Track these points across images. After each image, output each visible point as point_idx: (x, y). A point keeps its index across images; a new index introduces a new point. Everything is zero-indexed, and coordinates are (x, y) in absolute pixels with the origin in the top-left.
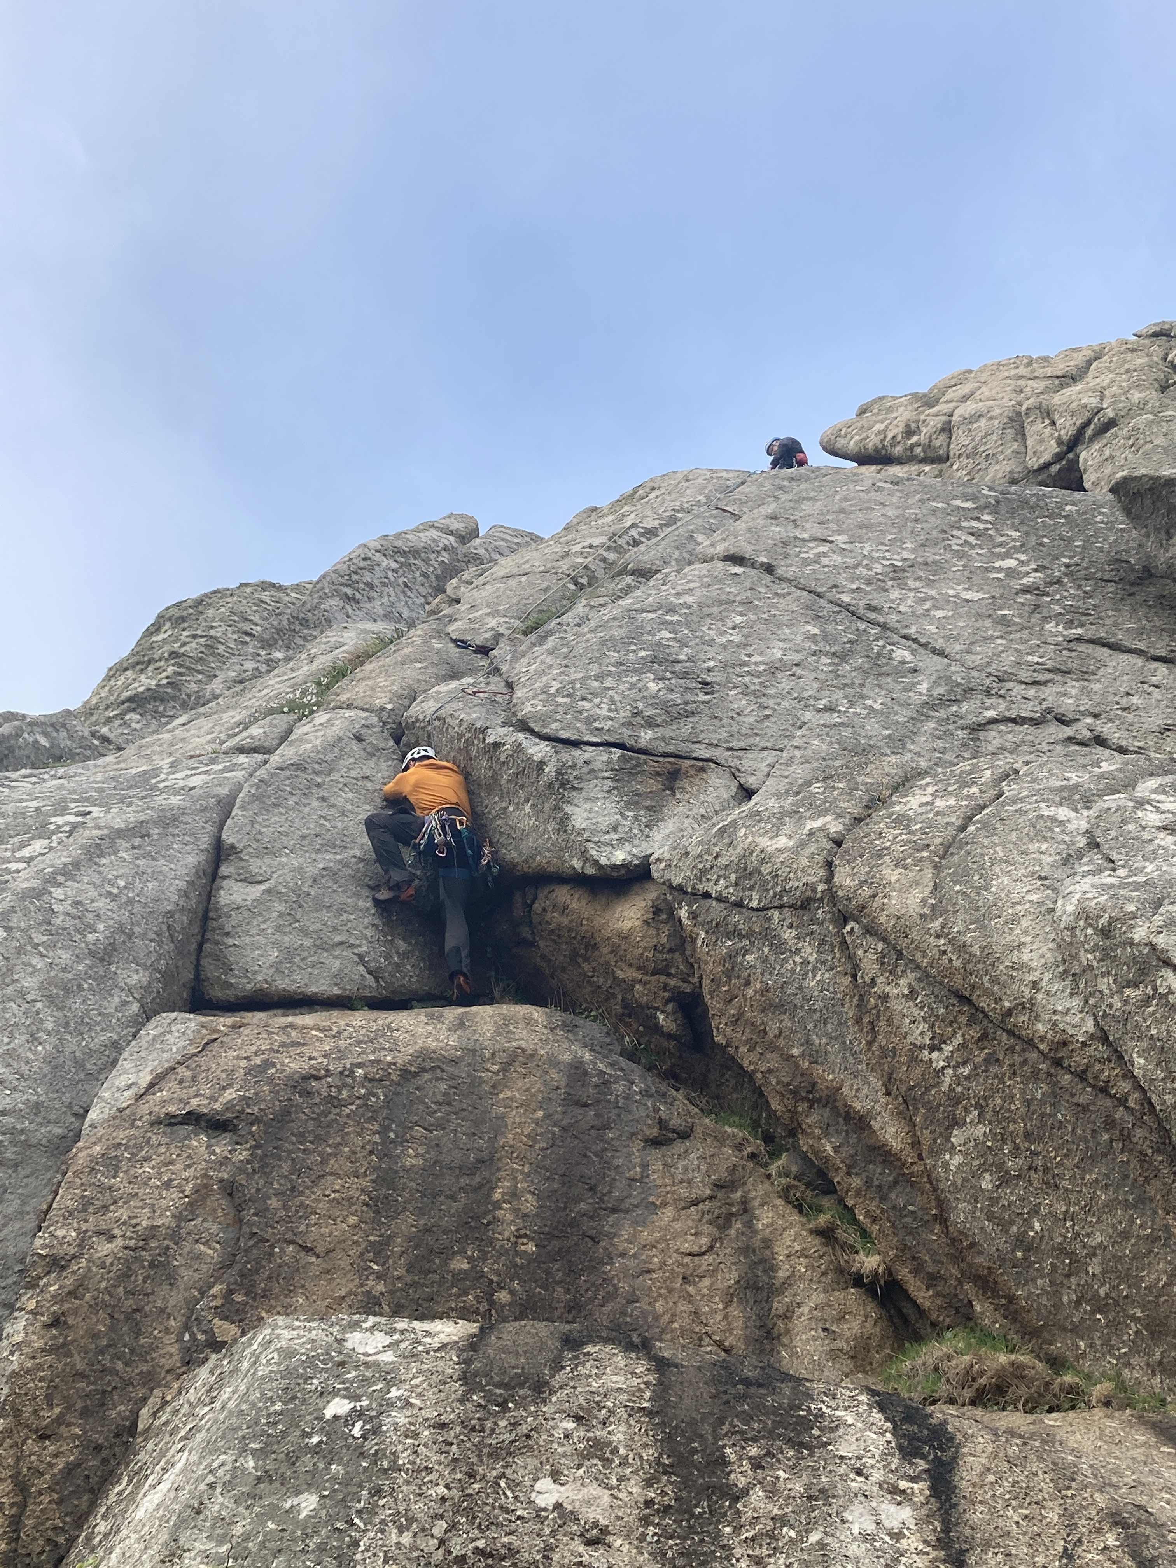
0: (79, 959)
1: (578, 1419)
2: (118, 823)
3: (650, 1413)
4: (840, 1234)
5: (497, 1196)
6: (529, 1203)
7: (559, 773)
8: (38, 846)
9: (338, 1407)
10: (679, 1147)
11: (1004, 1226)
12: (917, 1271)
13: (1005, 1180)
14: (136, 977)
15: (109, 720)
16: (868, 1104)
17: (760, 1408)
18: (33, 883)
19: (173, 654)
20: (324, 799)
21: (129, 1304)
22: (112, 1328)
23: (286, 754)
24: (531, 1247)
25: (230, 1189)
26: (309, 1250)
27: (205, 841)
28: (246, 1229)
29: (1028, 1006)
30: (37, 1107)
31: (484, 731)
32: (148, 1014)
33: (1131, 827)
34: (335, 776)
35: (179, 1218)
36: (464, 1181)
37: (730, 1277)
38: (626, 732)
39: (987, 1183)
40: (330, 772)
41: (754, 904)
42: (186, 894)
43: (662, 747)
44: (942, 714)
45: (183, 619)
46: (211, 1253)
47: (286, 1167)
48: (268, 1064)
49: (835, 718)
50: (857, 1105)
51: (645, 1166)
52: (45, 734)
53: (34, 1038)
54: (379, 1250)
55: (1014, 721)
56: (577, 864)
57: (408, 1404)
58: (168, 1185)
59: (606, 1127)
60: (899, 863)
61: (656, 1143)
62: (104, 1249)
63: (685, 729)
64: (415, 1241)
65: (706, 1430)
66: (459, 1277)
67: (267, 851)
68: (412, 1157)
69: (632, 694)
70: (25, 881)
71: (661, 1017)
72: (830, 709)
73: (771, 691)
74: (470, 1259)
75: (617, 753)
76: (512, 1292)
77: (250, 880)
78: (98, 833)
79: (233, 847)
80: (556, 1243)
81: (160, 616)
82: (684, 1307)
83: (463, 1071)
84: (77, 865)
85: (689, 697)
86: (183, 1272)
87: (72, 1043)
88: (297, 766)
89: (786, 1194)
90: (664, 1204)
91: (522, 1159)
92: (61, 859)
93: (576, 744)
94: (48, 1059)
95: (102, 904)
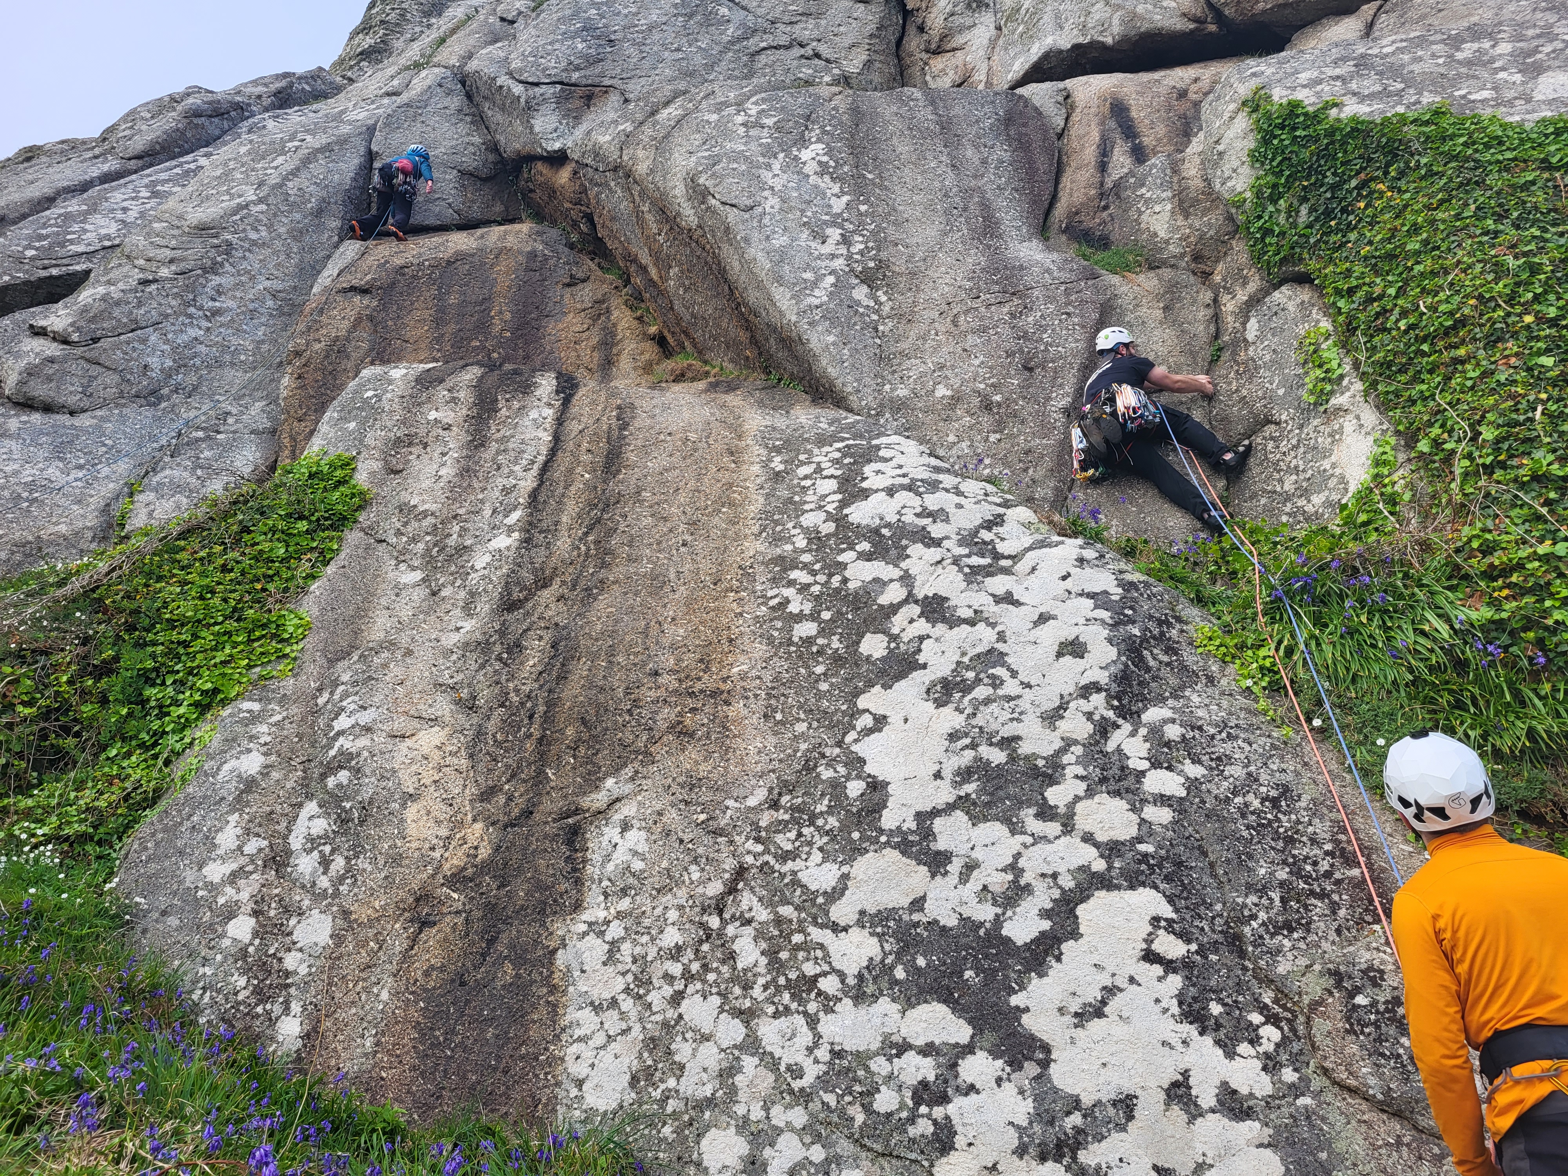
0: (305, 217)
1: (449, 390)
2: (317, 145)
3: (475, 387)
4: (645, 318)
5: (492, 314)
6: (508, 316)
7: (527, 102)
8: (280, 160)
9: (370, 394)
10: (580, 286)
12: (668, 331)
14: (335, 224)
16: (646, 261)
17: (514, 382)
18: (278, 180)
19: (382, 22)
20: (423, 122)
21: (330, 368)
22: (324, 378)
23: (404, 98)
24: (508, 334)
25: (371, 318)
26: (406, 342)
27: (362, 150)
28: (378, 335)
31: (494, 79)
32: (341, 240)
34: (429, 108)
35: (349, 332)
36: (478, 308)
37: (595, 341)
38: (564, 75)
39: (681, 292)
40: (426, 106)
41: (601, 169)
42: (354, 179)
43: (584, 82)
44: (738, 47)
46: (365, 345)
47: (395, 307)
48: (387, 262)
49: (680, 55)
50: (643, 262)
51: (562, 296)
52: (307, 83)
53: (288, 256)
54: (438, 340)
55: (775, 48)
56: (539, 150)
57: (394, 391)
58: (343, 318)
59: (545, 280)
61: (569, 285)
62: (317, 346)
63: (598, 69)
64: (455, 334)
65: (493, 391)
66: (475, 349)
68: (452, 300)
69: (568, 52)
70: (274, 179)
71: (582, 225)
72: (678, 50)
73: (648, 41)
74: (480, 341)
75: (559, 87)
78: (307, 151)
79: (377, 152)
80: (520, 332)
82: (573, 354)
83: (476, 259)
84: (298, 169)
85: (600, 50)
86: (352, 353)
87: (308, 258)
88: (407, 105)
89: (626, 303)
90: (570, 312)
91: (505, 297)
92: (290, 167)
93: (537, 84)
94: (296, 266)
95: (312, 188)
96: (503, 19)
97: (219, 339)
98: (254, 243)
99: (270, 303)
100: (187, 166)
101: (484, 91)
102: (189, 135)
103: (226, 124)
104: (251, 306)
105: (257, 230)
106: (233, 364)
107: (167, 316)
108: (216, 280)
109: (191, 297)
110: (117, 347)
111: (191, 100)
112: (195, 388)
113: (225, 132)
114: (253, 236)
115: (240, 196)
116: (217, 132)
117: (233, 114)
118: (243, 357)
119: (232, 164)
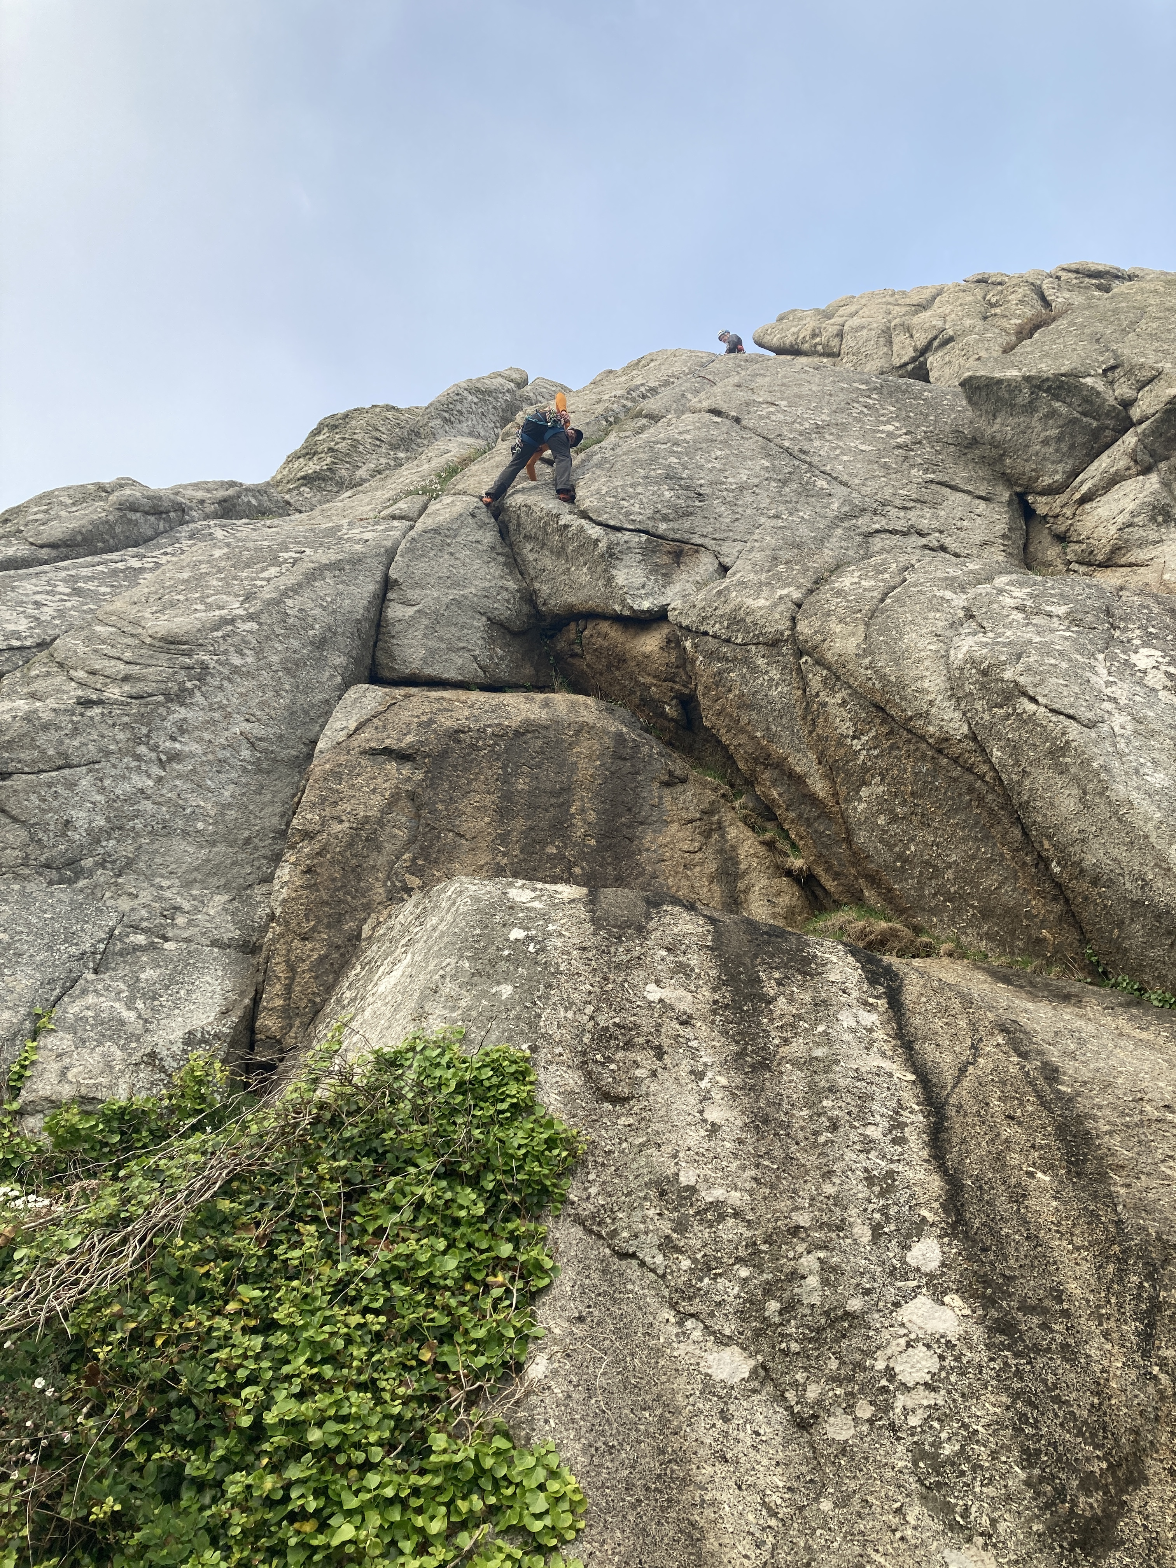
0: (304, 646)
1: (669, 950)
2: (325, 561)
3: (712, 949)
4: (778, 845)
5: (573, 810)
6: (592, 816)
7: (609, 548)
8: (273, 571)
9: (517, 934)
10: (680, 788)
11: (890, 847)
12: (826, 870)
13: (894, 819)
14: (339, 660)
15: (290, 490)
16: (805, 769)
17: (779, 950)
18: (274, 595)
19: (331, 449)
20: (452, 554)
21: (354, 862)
22: (343, 876)
23: (425, 523)
24: (593, 842)
25: (412, 796)
26: (462, 836)
27: (379, 576)
28: (423, 821)
29: (925, 716)
30: (281, 737)
31: (557, 516)
32: (347, 685)
33: (995, 606)
34: (459, 539)
35: (382, 811)
36: (553, 800)
37: (712, 867)
38: (650, 523)
39: (881, 820)
40: (456, 536)
41: (739, 641)
42: (367, 609)
43: (672, 535)
44: (846, 524)
45: (336, 427)
46: (402, 834)
47: (446, 785)
48: (431, 721)
49: (780, 523)
50: (798, 769)
51: (661, 798)
52: (254, 497)
53: (277, 694)
54: (503, 838)
55: (890, 532)
56: (617, 608)
57: (561, 935)
58: (374, 791)
59: (638, 773)
60: (841, 621)
61: (667, 784)
62: (337, 828)
63: (687, 524)
64: (526, 834)
65: (747, 961)
66: (551, 857)
67: (417, 585)
68: (521, 784)
69: (654, 498)
70: (268, 593)
71: (667, 708)
72: (777, 517)
73: (740, 502)
74: (557, 847)
75: (644, 537)
76: (582, 868)
77: (407, 603)
78: (312, 565)
79: (396, 581)
80: (608, 841)
81: (321, 424)
82: (684, 882)
83: (551, 734)
84: (300, 585)
85: (689, 503)
86: (385, 844)
87: (301, 699)
88: (436, 531)
89: (745, 820)
90: (672, 822)
91: (588, 790)
92: (290, 580)
93: (619, 529)
94: (287, 708)
95: (317, 611)
97: (172, 795)
98: (236, 670)
99: (246, 753)
100: (113, 565)
101: (529, 528)
102: (118, 530)
103: (161, 526)
104: (221, 754)
105: (241, 653)
106: (185, 833)
107: (108, 753)
108: (181, 713)
109: (144, 730)
110: (33, 788)
111: (128, 491)
112: (130, 863)
113: (158, 534)
114: (236, 660)
115: (221, 608)
116: (150, 533)
117: (172, 515)
118: (200, 825)
119: (204, 568)
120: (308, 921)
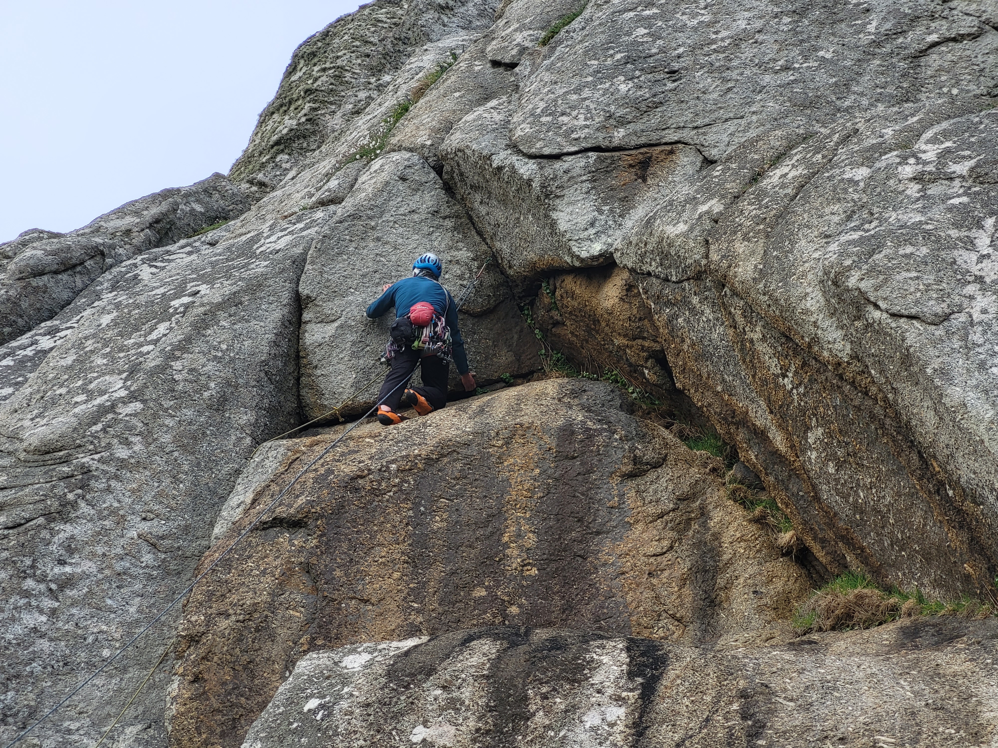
0: (200, 413)
1: (444, 688)
2: (218, 299)
3: (487, 677)
4: (771, 520)
5: (506, 539)
6: (531, 540)
7: (543, 186)
8: (162, 328)
9: (313, 704)
10: (652, 475)
12: (815, 539)
13: (839, 466)
14: (247, 417)
16: (763, 421)
18: (158, 362)
19: (308, 91)
20: (378, 239)
21: (245, 658)
22: (235, 677)
23: (349, 204)
24: (534, 571)
25: (307, 568)
26: (366, 601)
27: (286, 297)
28: (320, 594)
30: (186, 529)
31: (489, 158)
32: (257, 445)
34: (386, 217)
35: (272, 594)
36: (481, 532)
37: (683, 567)
38: (601, 135)
39: (831, 469)
40: (382, 213)
41: (674, 279)
42: (276, 344)
43: (634, 141)
45: (314, 54)
46: (298, 615)
47: (345, 546)
48: (330, 472)
49: (790, 77)
50: (758, 423)
51: (622, 496)
53: (176, 480)
54: (417, 593)
56: (568, 259)
58: (264, 573)
59: (590, 471)
60: (745, 238)
61: (631, 476)
63: (654, 120)
64: (446, 581)
66: (480, 601)
67: (336, 294)
68: (438, 522)
69: (605, 99)
70: (153, 360)
71: (646, 372)
72: (786, 68)
73: (735, 63)
74: (487, 588)
75: (593, 155)
76: (520, 606)
77: (326, 320)
78: (202, 309)
79: (308, 297)
80: (553, 566)
81: (295, 56)
82: (648, 594)
83: (474, 450)
84: (188, 340)
85: (657, 89)
86: (279, 631)
87: (205, 477)
88: (354, 217)
89: (733, 496)
90: (637, 521)
91: (524, 509)
92: (176, 337)
93: (557, 157)
94: (188, 494)
95: (210, 367)
96: (496, 64)
97: (70, 626)
98: (123, 464)
99: (148, 558)
100: (22, 353)
101: (473, 177)
102: (24, 304)
103: (79, 281)
104: (119, 566)
105: (128, 443)
106: (90, 665)
108: (67, 530)
109: (28, 562)
111: (28, 253)
112: (33, 712)
113: (77, 293)
114: (122, 453)
115: (102, 393)
116: (65, 295)
117: (89, 263)
118: (106, 653)
119: (90, 345)
120: (200, 734)
